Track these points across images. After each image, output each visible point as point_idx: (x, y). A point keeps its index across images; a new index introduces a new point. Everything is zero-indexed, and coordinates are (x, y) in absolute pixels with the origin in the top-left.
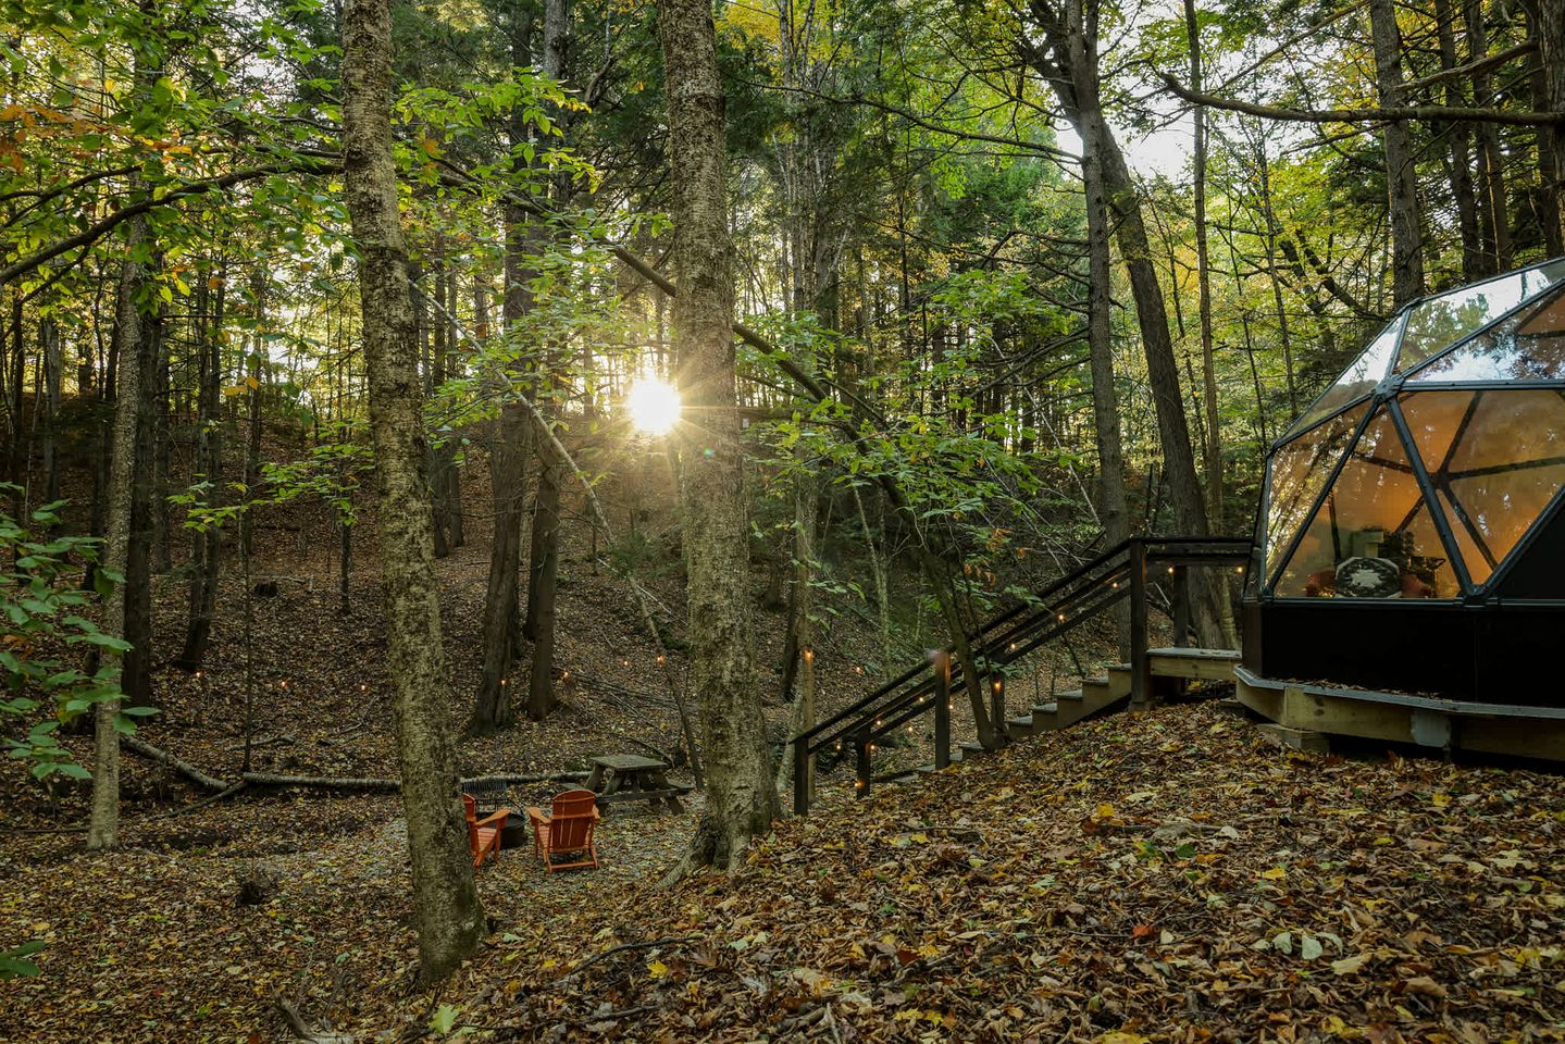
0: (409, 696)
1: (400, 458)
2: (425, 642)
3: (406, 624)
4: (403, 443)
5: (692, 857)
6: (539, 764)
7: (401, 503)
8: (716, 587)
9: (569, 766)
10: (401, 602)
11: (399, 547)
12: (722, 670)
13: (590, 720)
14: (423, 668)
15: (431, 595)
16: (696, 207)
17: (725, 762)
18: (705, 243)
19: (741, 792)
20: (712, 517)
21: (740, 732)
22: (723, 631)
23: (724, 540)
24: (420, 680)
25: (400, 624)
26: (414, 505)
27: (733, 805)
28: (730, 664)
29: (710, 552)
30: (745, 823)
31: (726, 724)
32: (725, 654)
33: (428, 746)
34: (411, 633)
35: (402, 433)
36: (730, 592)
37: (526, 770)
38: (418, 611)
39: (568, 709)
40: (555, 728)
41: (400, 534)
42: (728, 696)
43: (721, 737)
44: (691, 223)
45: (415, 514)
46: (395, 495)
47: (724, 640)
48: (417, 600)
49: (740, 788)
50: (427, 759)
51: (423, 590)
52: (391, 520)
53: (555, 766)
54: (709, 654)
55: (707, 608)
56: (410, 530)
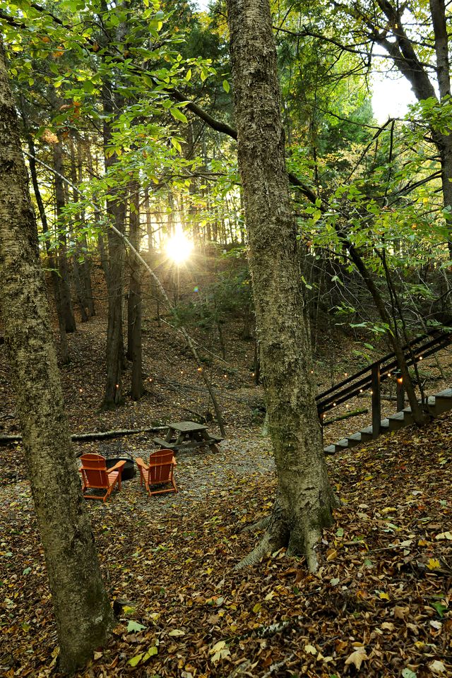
0: (34, 434)
1: (11, 227)
2: (45, 387)
3: (28, 372)
4: (13, 214)
5: (270, 541)
6: (138, 424)
7: (15, 267)
8: (282, 330)
9: (154, 424)
10: (22, 354)
11: (16, 306)
12: (290, 396)
13: (163, 399)
14: (45, 409)
15: (47, 347)
16: (249, 13)
17: (294, 468)
18: (258, 44)
19: (307, 493)
20: (276, 273)
21: (306, 444)
22: (290, 364)
23: (287, 291)
24: (44, 419)
25: (22, 373)
26: (28, 269)
27: (304, 503)
28: (296, 391)
29: (276, 301)
30: (315, 518)
31: (295, 439)
32: (292, 384)
33: (54, 474)
34: (32, 380)
35: (11, 206)
36: (293, 333)
37: (132, 427)
38: (37, 361)
39: (151, 394)
40: (145, 404)
41: (17, 294)
42: (296, 416)
43: (292, 449)
44: (246, 26)
45: (28, 276)
46: (9, 260)
47: (291, 372)
48: (36, 351)
49: (308, 489)
50: (54, 485)
51: (40, 343)
52: (7, 283)
53: (147, 424)
54: (279, 383)
55: (276, 346)
56: (25, 291)
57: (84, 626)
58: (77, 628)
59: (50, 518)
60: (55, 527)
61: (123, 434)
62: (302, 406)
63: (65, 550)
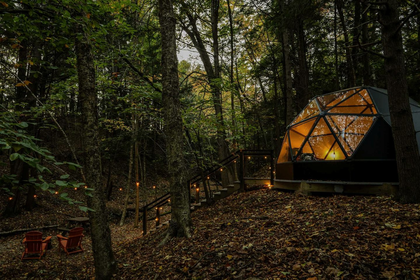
1: (91, 112)
3: (94, 166)
5: (170, 235)
6: (34, 225)
7: (92, 126)
8: (178, 156)
9: (45, 225)
10: (92, 159)
11: (91, 141)
12: (180, 180)
16: (171, 48)
17: (180, 206)
19: (185, 215)
20: (176, 136)
21: (185, 197)
22: (180, 169)
23: (180, 143)
24: (98, 184)
27: (183, 219)
28: (182, 178)
29: (176, 146)
30: (187, 223)
31: (181, 195)
32: (180, 175)
34: (95, 169)
36: (181, 158)
37: (29, 227)
39: (41, 207)
41: (91, 136)
42: (182, 187)
43: (180, 199)
44: (169, 52)
46: (90, 123)
47: (180, 171)
48: (97, 158)
49: (185, 213)
51: (98, 155)
52: (88, 132)
54: (176, 175)
55: (176, 162)
56: (94, 135)
57: (108, 265)
58: (106, 266)
59: (98, 222)
60: (99, 226)
61: (23, 232)
62: (183, 183)
63: (103, 234)
